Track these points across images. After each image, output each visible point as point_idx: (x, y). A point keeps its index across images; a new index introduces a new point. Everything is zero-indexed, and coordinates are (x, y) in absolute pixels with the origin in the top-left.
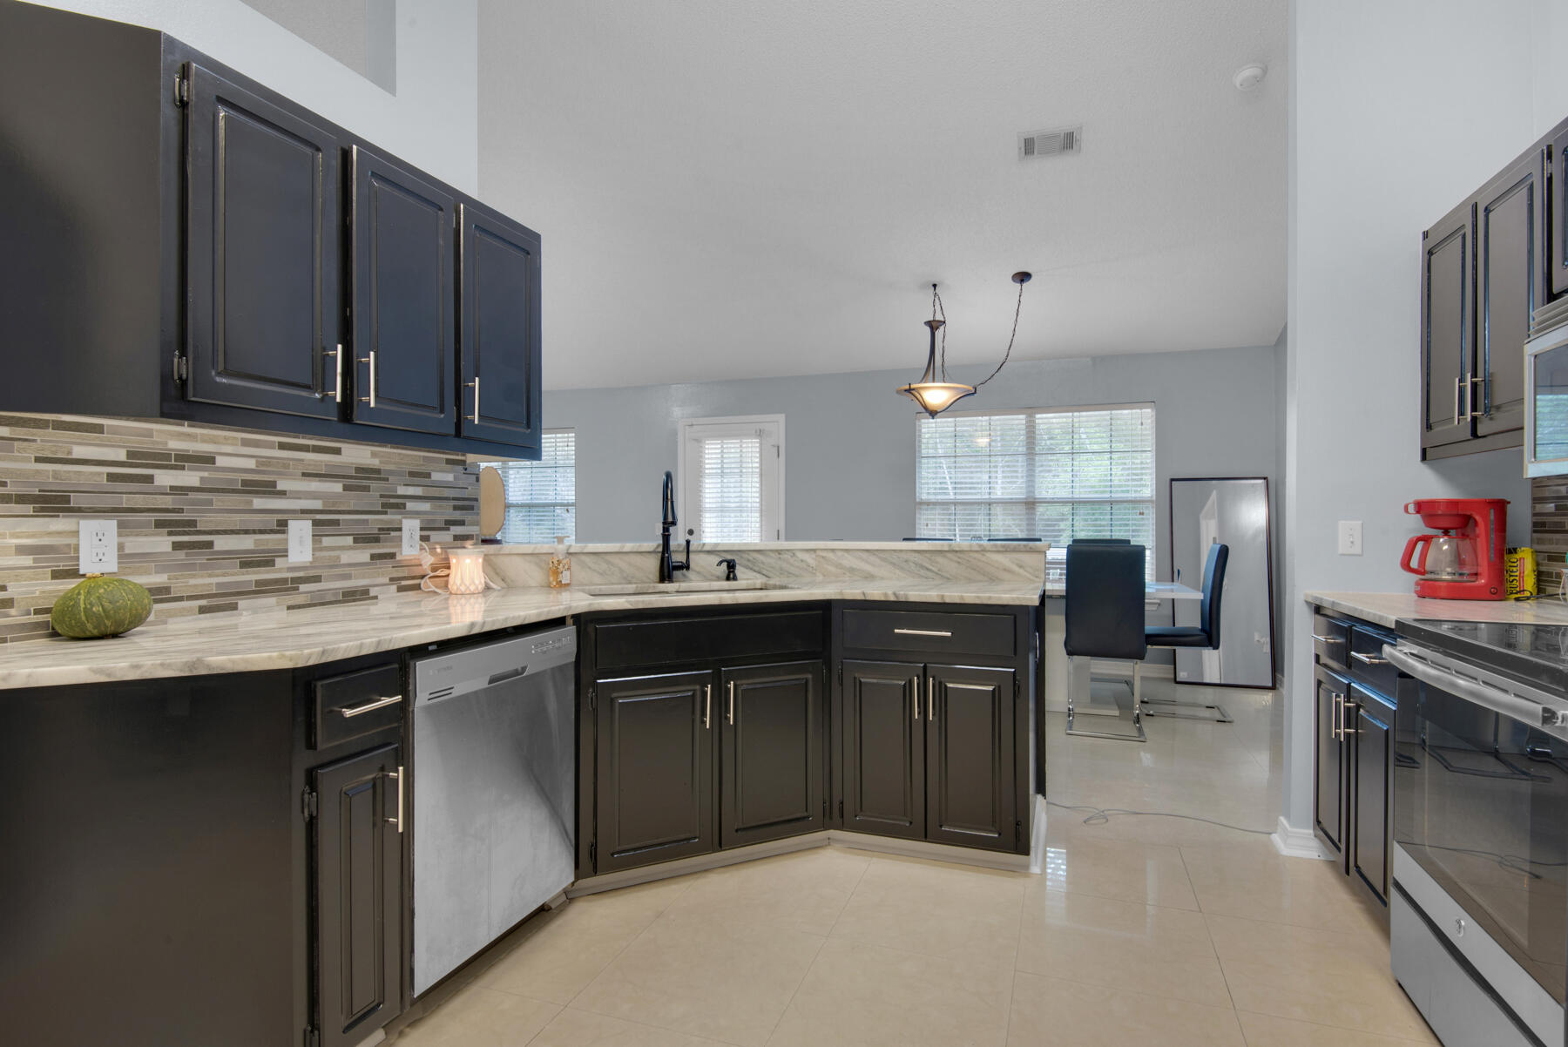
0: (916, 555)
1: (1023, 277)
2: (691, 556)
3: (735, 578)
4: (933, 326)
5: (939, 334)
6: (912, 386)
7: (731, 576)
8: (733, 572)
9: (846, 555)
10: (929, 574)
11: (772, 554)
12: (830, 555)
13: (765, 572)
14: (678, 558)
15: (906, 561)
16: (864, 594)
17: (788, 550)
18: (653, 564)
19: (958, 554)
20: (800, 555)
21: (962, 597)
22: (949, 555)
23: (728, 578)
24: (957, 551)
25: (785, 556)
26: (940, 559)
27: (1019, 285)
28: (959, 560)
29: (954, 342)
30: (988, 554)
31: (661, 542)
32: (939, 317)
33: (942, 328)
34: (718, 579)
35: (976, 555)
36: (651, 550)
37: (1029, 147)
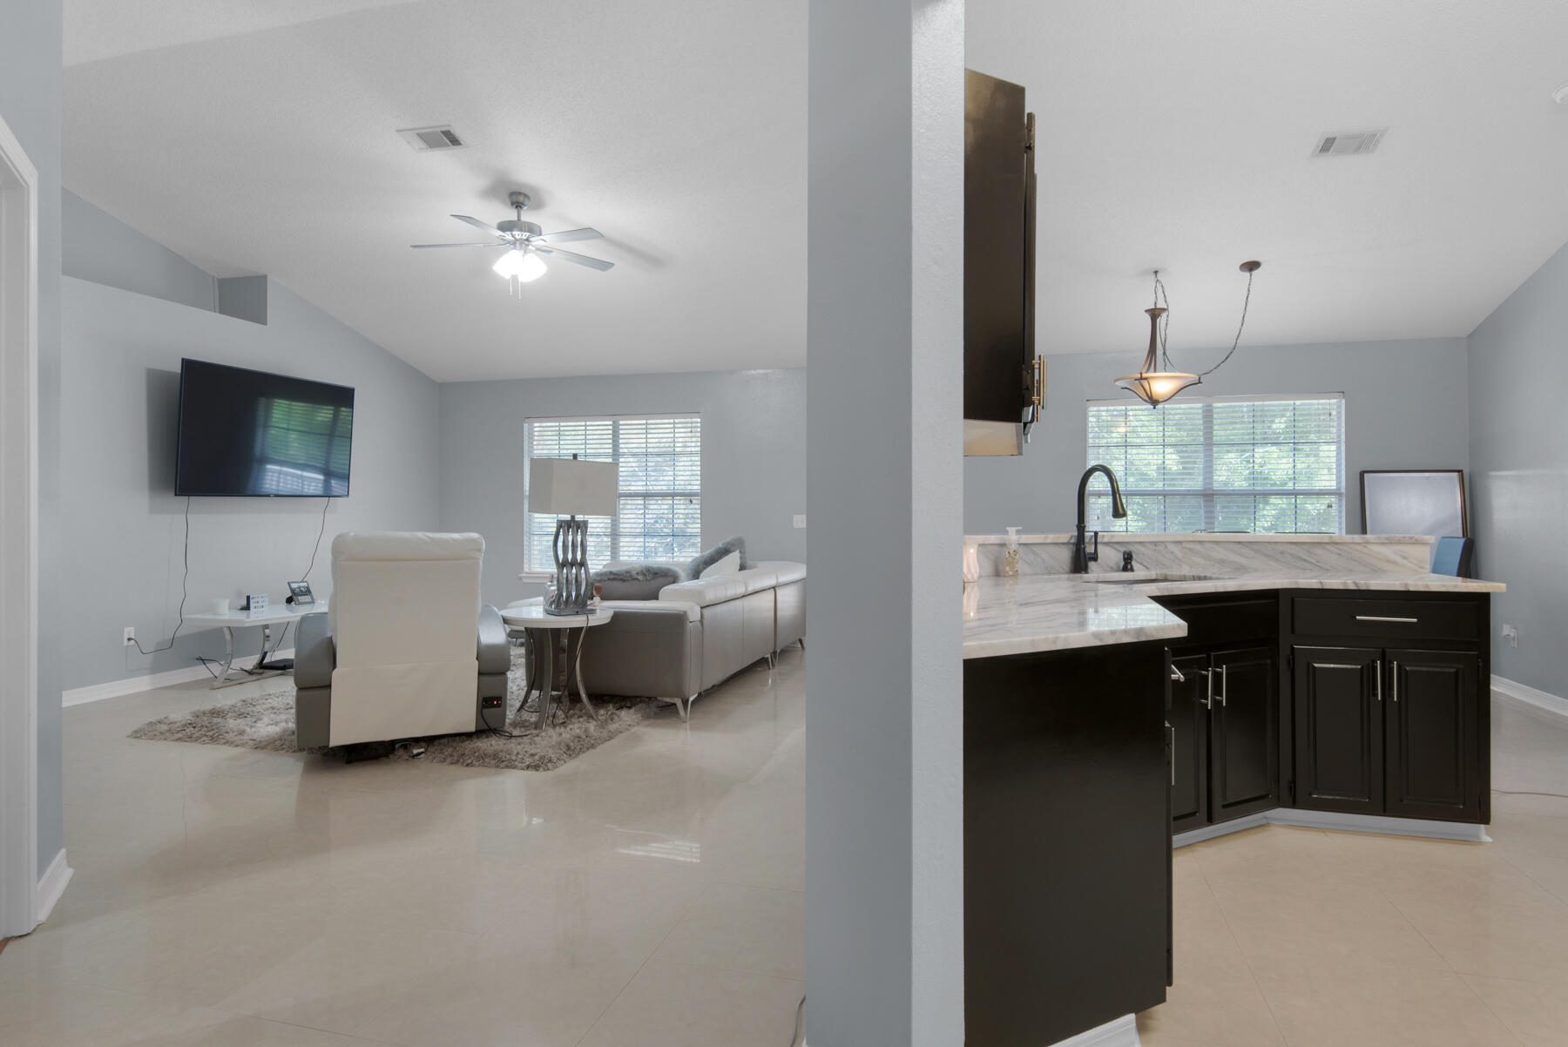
0: (1293, 547)
1: (1252, 266)
2: (1099, 547)
3: (1132, 570)
4: (1154, 314)
5: (1161, 321)
6: (1144, 375)
7: (1129, 567)
8: (1130, 563)
9: (1215, 546)
10: (1307, 565)
11: (1148, 545)
12: (1198, 547)
13: (1145, 564)
14: (1090, 549)
15: (1282, 553)
16: (1321, 583)
17: (1162, 542)
18: (1065, 556)
19: (1338, 546)
20: (1172, 547)
21: (1427, 586)
22: (1328, 547)
23: (1125, 569)
24: (1336, 543)
25: (1161, 548)
26: (1319, 551)
27: (1248, 274)
28: (1339, 552)
29: (1174, 330)
30: (1369, 546)
31: (1076, 534)
32: (1161, 305)
33: (1164, 315)
34: (1113, 570)
35: (1359, 547)
36: (1066, 541)
37: (1327, 145)
